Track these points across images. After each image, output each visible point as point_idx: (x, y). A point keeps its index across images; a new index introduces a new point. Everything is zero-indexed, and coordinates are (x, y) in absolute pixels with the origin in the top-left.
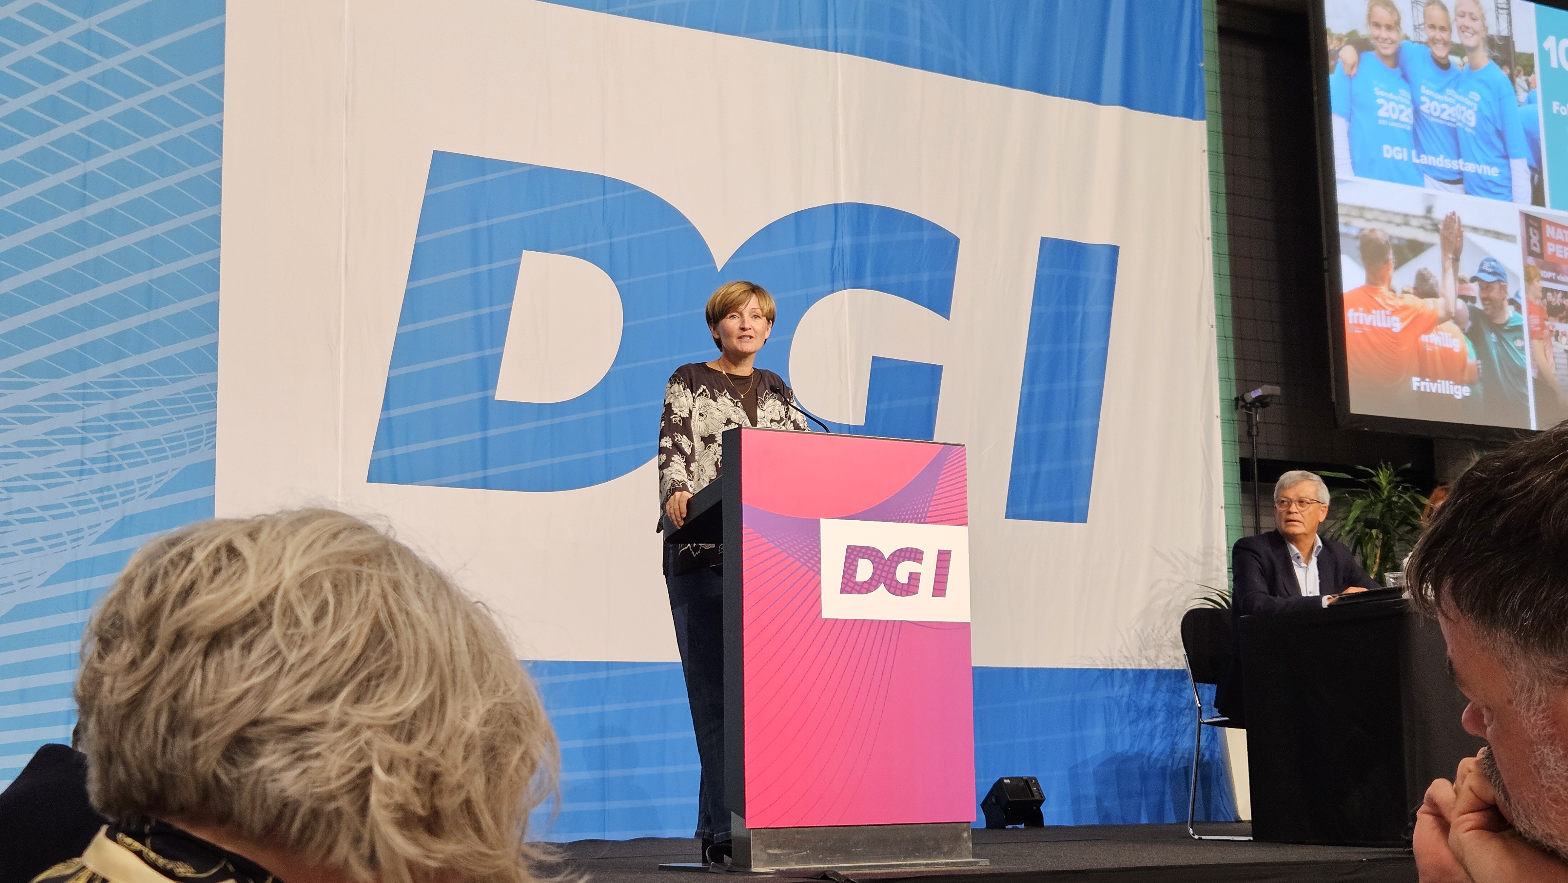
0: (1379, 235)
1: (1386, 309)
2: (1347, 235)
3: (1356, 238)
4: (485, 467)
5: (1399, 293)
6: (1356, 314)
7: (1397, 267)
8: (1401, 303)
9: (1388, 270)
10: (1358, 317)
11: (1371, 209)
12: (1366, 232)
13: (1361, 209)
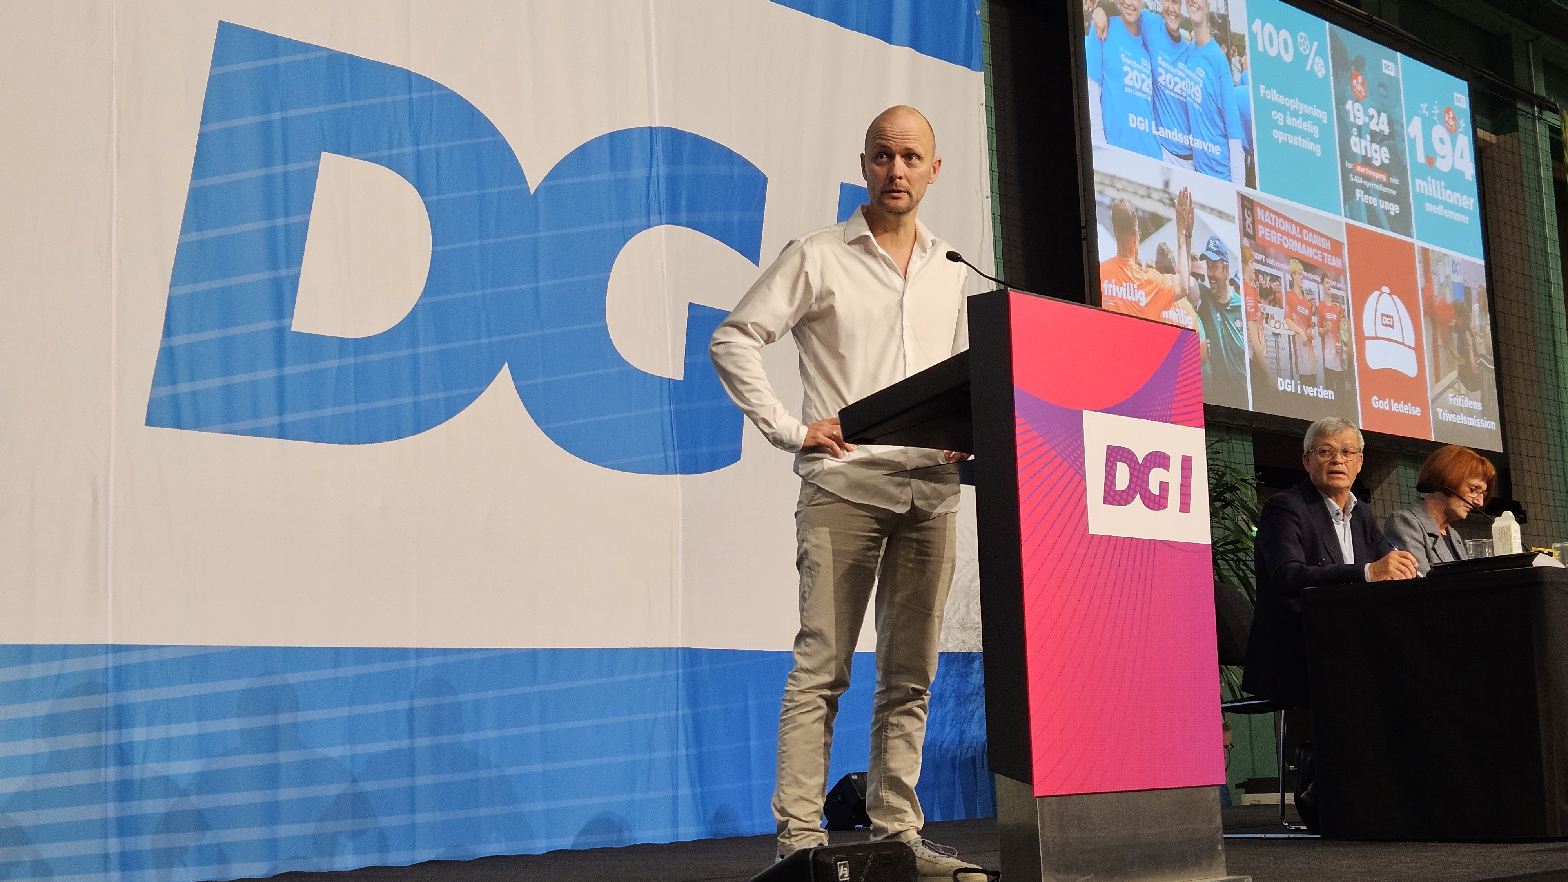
2: (1101, 204)
3: (1109, 207)
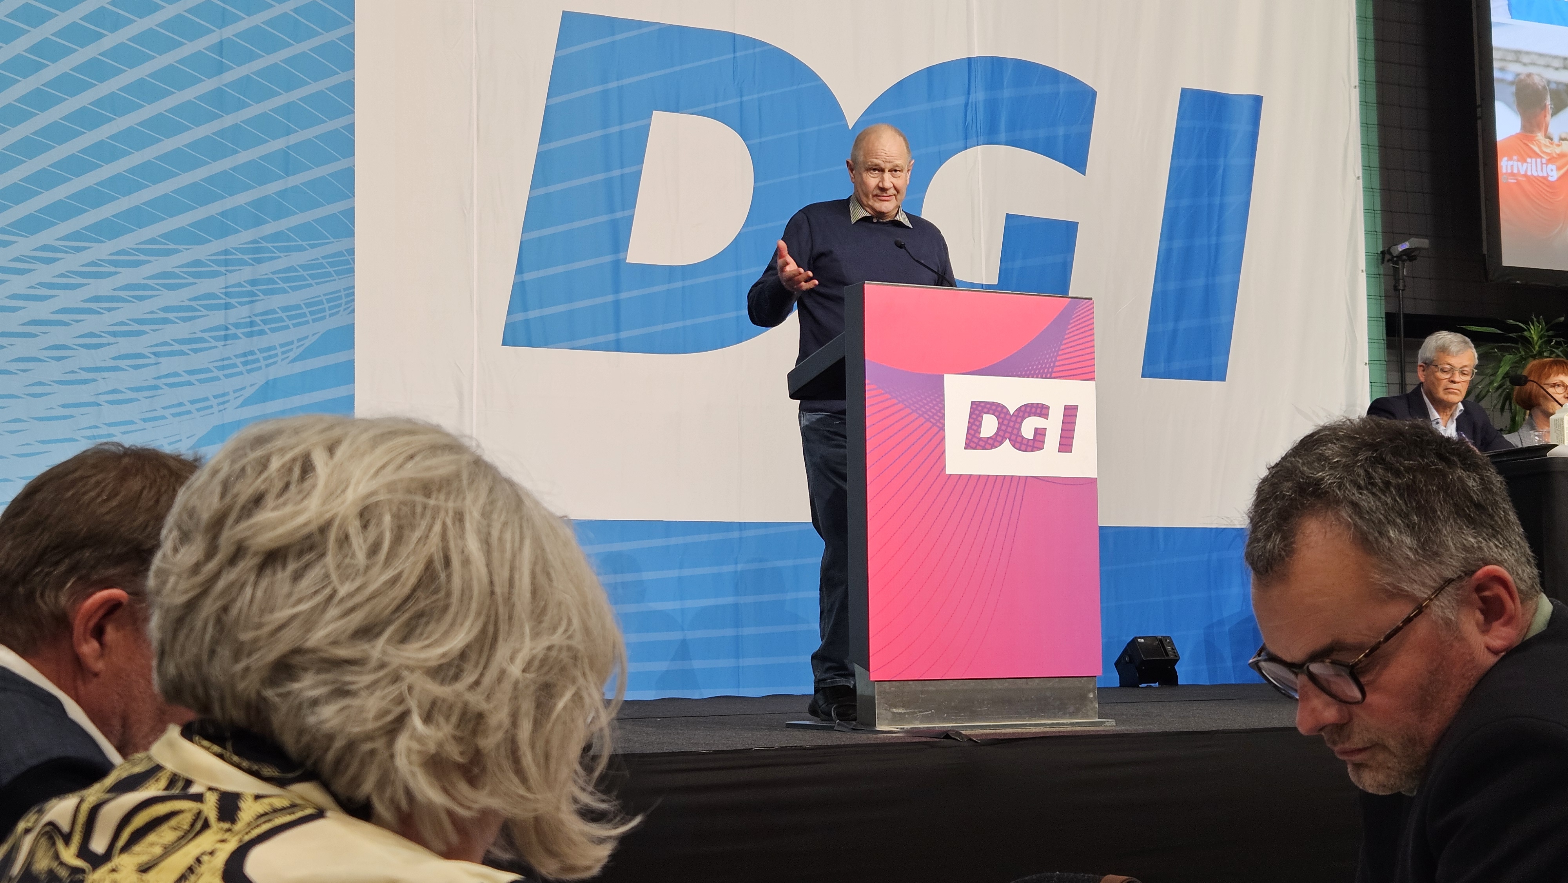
0: (1537, 79)
1: (1541, 157)
2: (1502, 81)
3: (1512, 83)
4: (618, 330)
5: (1556, 140)
6: (1510, 163)
7: (1554, 114)
8: (1558, 150)
9: (1545, 116)
10: (1512, 166)
11: (1528, 53)
12: (1522, 77)
13: (1518, 53)
